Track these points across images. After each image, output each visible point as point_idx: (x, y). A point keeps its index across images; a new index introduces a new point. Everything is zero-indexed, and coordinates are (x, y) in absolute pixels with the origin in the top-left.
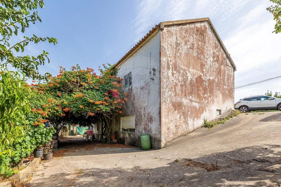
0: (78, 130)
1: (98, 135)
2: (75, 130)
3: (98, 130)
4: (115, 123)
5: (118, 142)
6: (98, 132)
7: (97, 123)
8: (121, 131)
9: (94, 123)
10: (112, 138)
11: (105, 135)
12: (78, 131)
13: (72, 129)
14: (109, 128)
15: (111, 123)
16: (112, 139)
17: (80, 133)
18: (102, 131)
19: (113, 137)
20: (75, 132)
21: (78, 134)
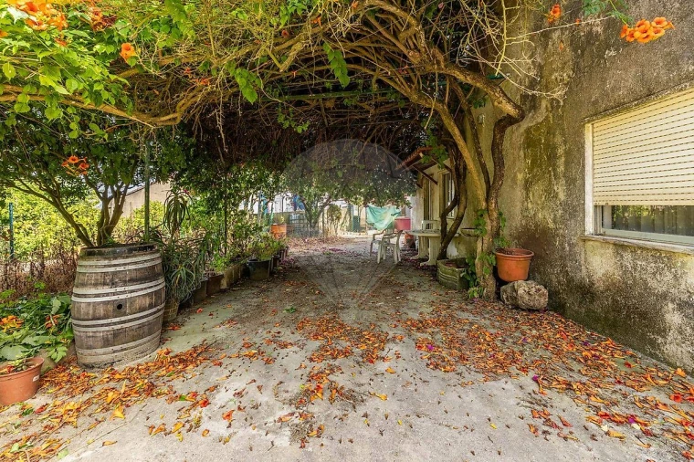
0: (370, 216)
1: (427, 238)
2: (363, 216)
3: (426, 217)
4: (520, 176)
5: (557, 305)
6: (428, 226)
7: (422, 190)
8: (590, 227)
9: (413, 192)
10: (506, 268)
11: (459, 240)
12: (371, 219)
13: (356, 213)
14: (487, 209)
15: (499, 175)
16: (504, 276)
17: (377, 225)
18: (444, 224)
19: (515, 266)
20: (362, 223)
21: (372, 226)
